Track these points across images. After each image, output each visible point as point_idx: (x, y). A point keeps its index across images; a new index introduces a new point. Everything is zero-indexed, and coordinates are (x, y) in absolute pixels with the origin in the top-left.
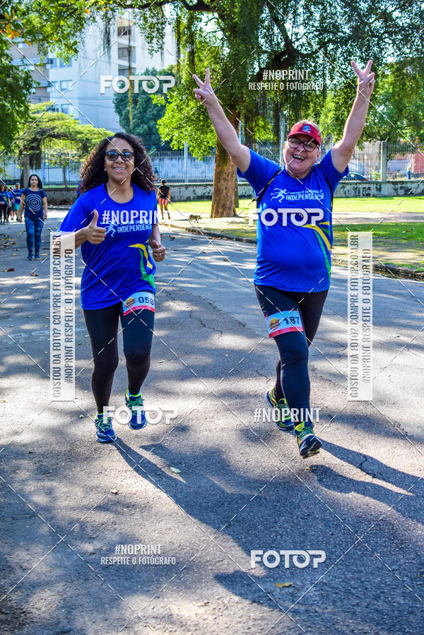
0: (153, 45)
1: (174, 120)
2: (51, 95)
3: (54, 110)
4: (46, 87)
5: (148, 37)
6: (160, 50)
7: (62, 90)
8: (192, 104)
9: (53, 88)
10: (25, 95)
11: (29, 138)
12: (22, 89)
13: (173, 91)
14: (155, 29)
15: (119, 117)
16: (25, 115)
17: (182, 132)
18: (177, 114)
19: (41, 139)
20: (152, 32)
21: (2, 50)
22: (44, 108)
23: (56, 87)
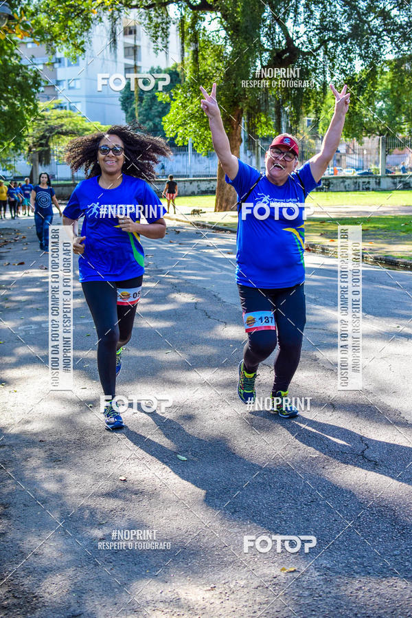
0: (158, 44)
1: (179, 117)
2: (59, 93)
4: (54, 86)
5: (153, 37)
6: (164, 49)
8: (196, 101)
9: (61, 87)
10: (34, 94)
11: (38, 135)
12: (31, 87)
13: (178, 89)
14: (160, 29)
15: (125, 114)
16: (33, 112)
17: (186, 129)
18: (181, 111)
19: (49, 136)
20: (156, 32)
21: (12, 50)
22: (53, 106)
23: (64, 86)
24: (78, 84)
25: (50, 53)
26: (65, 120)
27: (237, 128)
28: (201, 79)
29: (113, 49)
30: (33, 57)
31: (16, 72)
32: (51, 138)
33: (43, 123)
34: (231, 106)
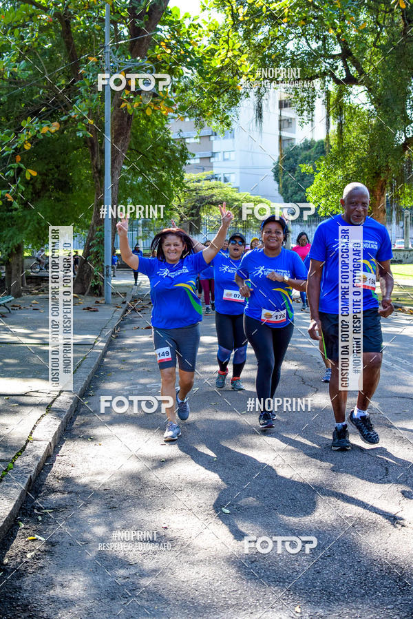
0: (303, 117)
1: (322, 188)
2: (214, 165)
3: (216, 178)
4: (210, 158)
5: (298, 110)
6: (310, 122)
7: (224, 160)
8: (340, 172)
9: (216, 158)
10: (181, 166)
11: (189, 205)
12: (177, 159)
13: (321, 161)
14: (306, 103)
15: (277, 185)
16: (180, 184)
17: (328, 199)
18: (325, 182)
19: (200, 207)
20: (302, 105)
21: (162, 124)
22: (204, 177)
23: (219, 158)
24: (233, 156)
25: (198, 127)
26: (216, 191)
27: (380, 199)
28: (344, 151)
29: (258, 123)
30: (181, 131)
31: (164, 145)
32: (202, 208)
33: (194, 193)
34: (374, 177)
